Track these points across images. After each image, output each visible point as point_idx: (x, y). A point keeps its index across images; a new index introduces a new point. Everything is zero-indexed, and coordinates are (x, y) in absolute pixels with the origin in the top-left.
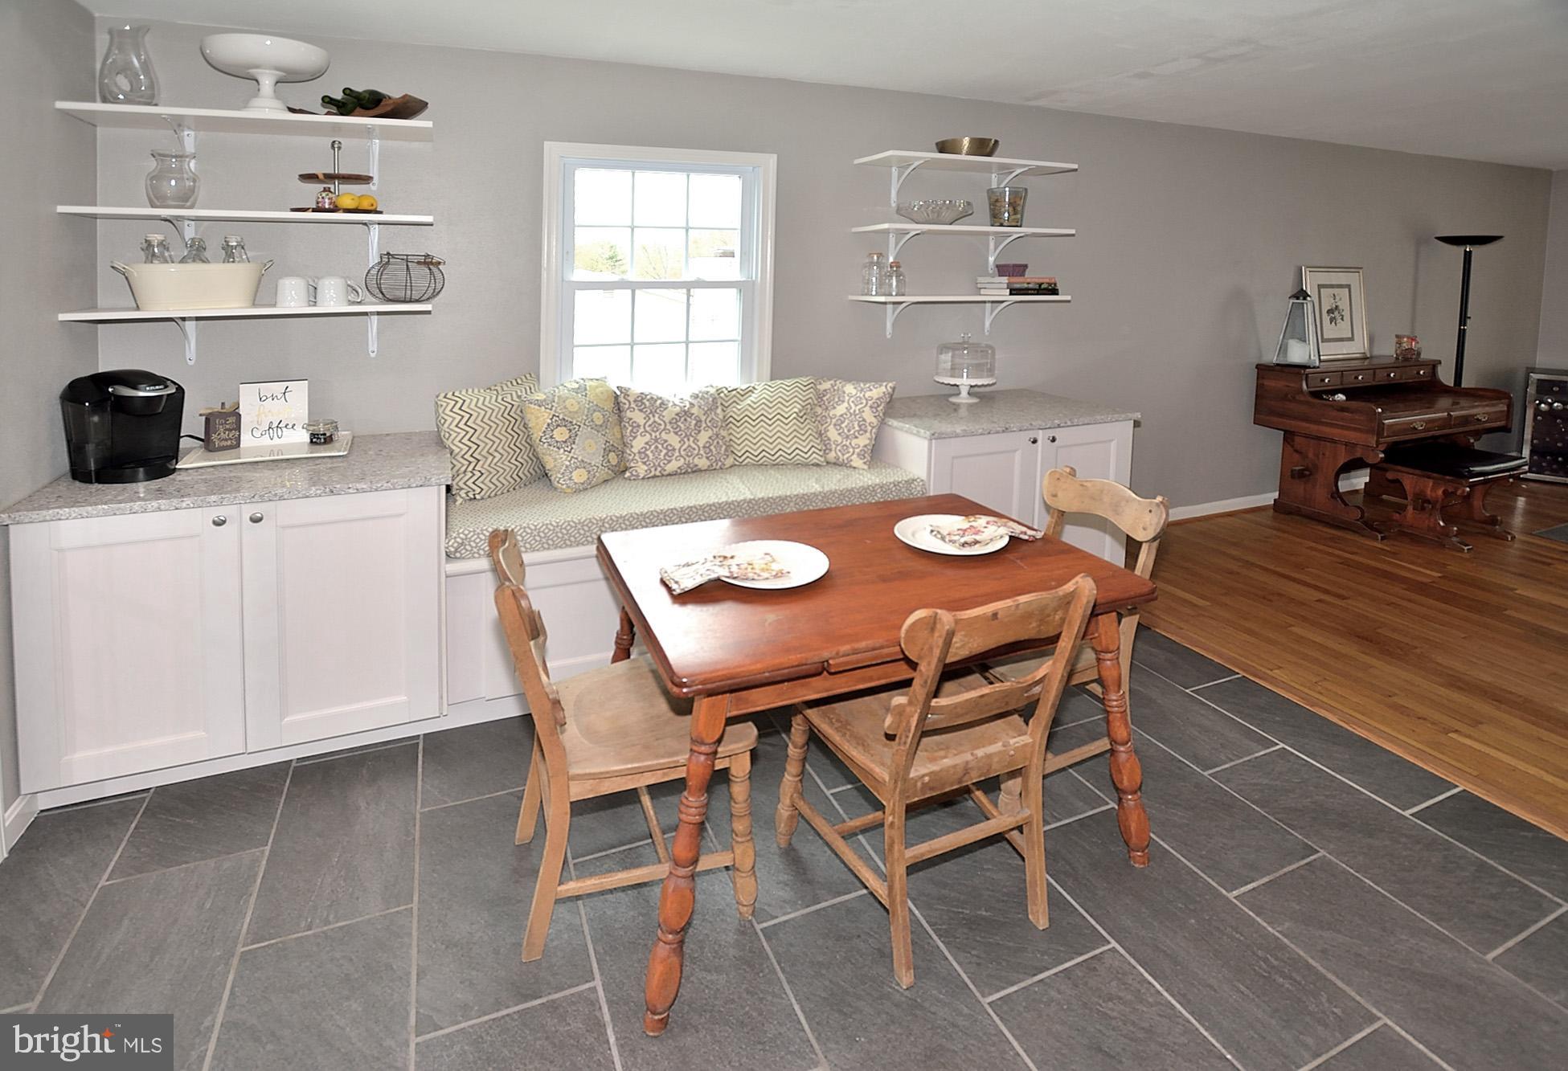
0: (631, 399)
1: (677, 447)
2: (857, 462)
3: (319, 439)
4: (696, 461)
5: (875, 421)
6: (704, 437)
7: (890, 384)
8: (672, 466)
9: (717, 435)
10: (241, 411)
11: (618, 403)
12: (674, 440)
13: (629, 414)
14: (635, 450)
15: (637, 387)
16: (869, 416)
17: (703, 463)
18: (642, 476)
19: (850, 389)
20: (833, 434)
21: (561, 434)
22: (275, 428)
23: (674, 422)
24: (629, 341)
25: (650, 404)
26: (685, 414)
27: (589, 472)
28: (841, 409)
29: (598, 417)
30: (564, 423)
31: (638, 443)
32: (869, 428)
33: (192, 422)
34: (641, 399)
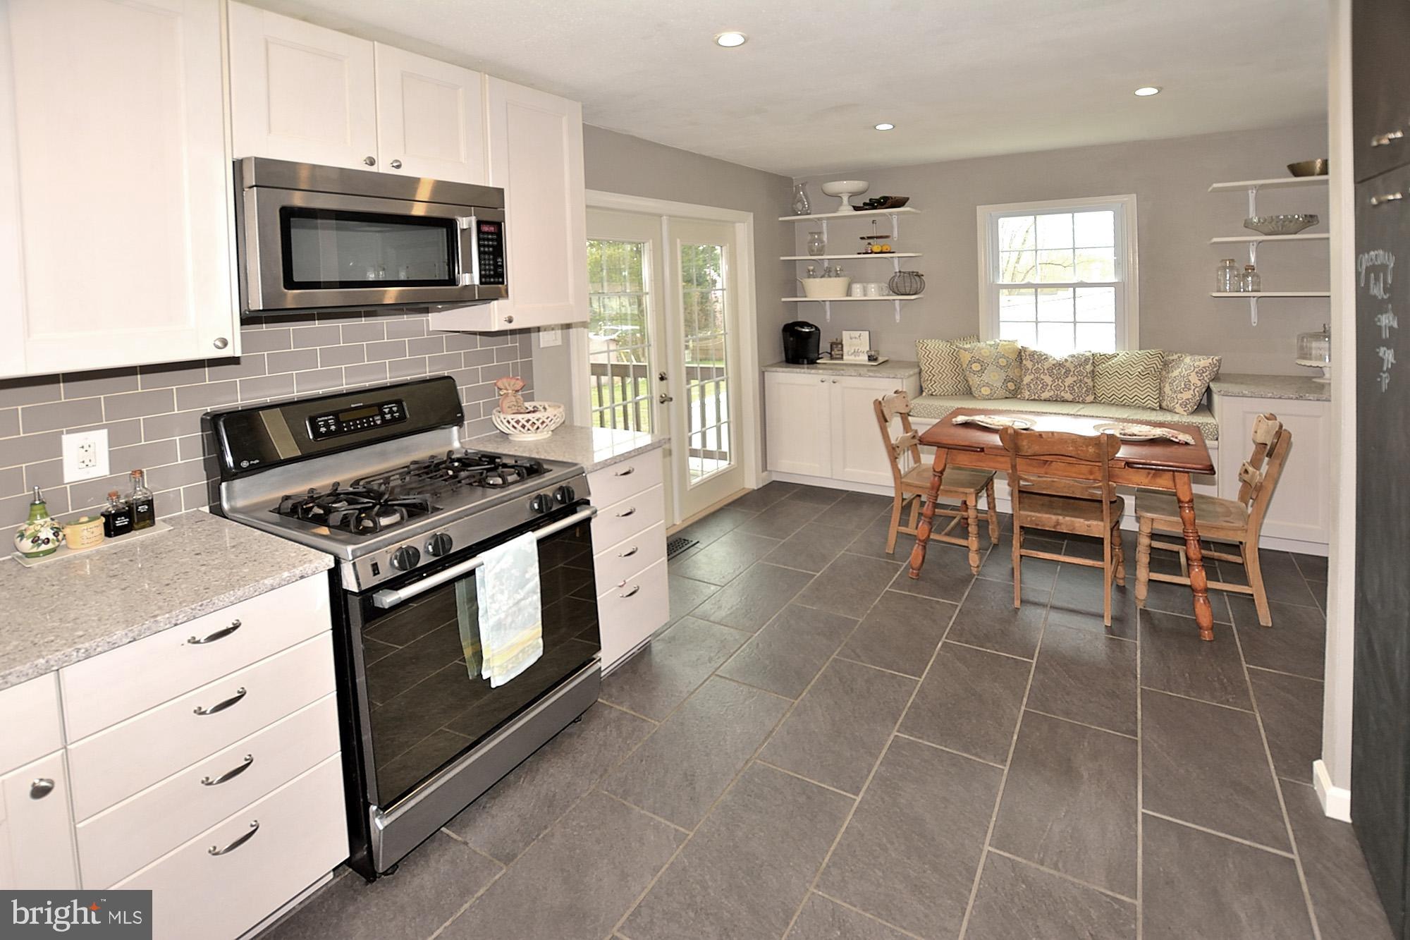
0: (1027, 354)
1: (1050, 384)
2: (1179, 409)
3: (871, 358)
4: (1062, 394)
5: (1199, 383)
6: (1069, 381)
7: (1217, 358)
8: (1046, 395)
9: (1081, 381)
10: (844, 343)
11: (1021, 354)
12: (1048, 380)
13: (1024, 362)
14: (1025, 383)
15: (1033, 347)
16: (1194, 379)
17: (1068, 396)
18: (1027, 398)
19: (1188, 360)
20: (1167, 389)
21: (976, 367)
22: (856, 353)
23: (1050, 370)
24: (1035, 320)
25: (1038, 358)
26: (1060, 365)
27: (991, 390)
28: (1176, 373)
29: (1003, 362)
30: (978, 361)
31: (1027, 379)
32: (1193, 387)
33: (824, 346)
34: (1033, 354)
